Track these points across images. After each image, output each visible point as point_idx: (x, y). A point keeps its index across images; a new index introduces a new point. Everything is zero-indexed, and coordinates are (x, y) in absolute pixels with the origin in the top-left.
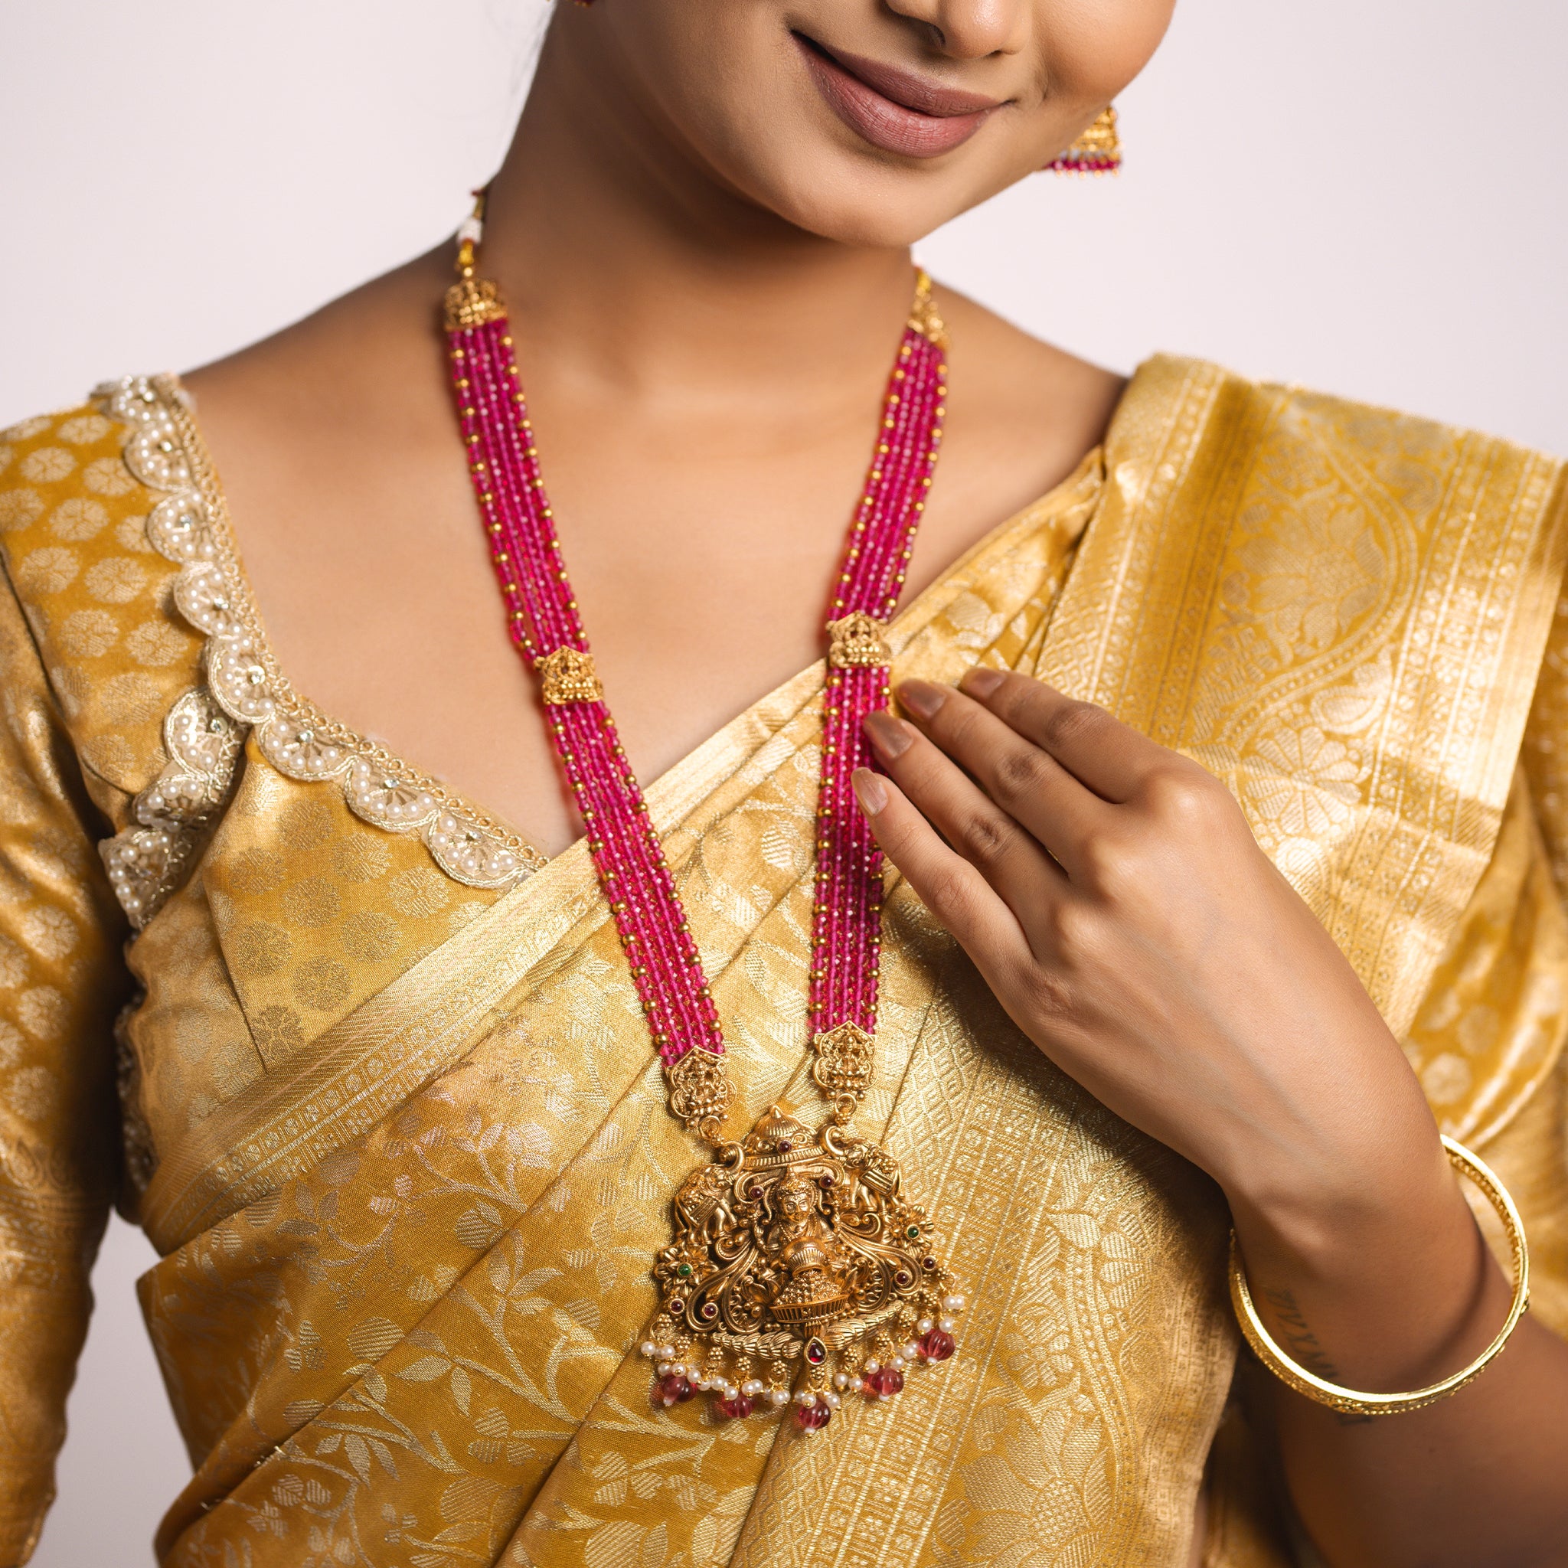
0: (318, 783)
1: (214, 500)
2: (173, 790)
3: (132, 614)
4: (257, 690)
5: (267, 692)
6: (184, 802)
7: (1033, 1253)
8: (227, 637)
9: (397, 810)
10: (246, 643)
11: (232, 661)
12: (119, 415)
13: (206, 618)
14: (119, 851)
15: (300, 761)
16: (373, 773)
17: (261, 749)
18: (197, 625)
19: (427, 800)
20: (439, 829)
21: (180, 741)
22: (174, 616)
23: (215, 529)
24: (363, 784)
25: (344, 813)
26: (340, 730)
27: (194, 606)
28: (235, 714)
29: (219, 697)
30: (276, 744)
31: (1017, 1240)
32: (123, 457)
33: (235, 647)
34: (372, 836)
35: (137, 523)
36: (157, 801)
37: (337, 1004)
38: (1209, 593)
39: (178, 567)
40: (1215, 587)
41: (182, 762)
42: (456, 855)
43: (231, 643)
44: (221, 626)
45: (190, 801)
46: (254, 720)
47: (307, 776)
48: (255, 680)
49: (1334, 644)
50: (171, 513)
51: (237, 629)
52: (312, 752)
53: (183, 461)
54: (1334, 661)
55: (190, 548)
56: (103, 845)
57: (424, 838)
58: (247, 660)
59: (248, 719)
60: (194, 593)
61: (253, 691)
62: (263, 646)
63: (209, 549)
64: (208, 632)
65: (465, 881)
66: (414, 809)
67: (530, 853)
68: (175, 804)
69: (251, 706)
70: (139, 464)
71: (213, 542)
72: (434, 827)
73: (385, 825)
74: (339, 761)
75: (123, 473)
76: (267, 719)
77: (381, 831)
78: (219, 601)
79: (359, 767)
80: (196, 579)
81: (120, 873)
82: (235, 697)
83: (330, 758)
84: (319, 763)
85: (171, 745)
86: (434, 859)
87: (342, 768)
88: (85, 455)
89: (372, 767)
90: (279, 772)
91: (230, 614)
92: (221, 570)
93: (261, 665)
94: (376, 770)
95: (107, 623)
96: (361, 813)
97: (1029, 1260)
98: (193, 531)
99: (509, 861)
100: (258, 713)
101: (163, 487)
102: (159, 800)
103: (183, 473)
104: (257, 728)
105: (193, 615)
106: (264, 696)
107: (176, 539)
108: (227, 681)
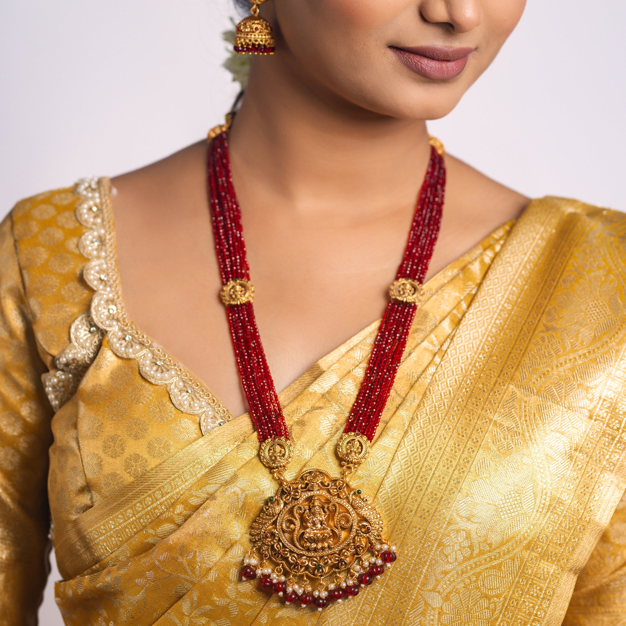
0: (129, 359)
1: (110, 233)
2: (70, 356)
3: (65, 279)
4: (112, 316)
5: (116, 318)
6: (76, 362)
7: (412, 608)
8: (102, 292)
9: (159, 375)
10: (111, 295)
11: (102, 302)
12: (79, 194)
13: (95, 283)
14: (50, 380)
15: (123, 349)
16: (153, 358)
17: (108, 341)
18: (91, 285)
19: (173, 372)
20: (176, 386)
21: (77, 335)
22: (82, 280)
23: (108, 246)
24: (148, 362)
25: (137, 374)
26: (143, 337)
27: (92, 277)
28: (100, 325)
29: (94, 317)
30: (115, 340)
31: (406, 601)
32: (75, 212)
33: (105, 296)
34: (147, 385)
35: (75, 240)
36: (64, 360)
37: (119, 456)
38: (539, 315)
39: (88, 260)
40: (543, 313)
41: (76, 344)
42: (180, 398)
43: (103, 294)
44: (101, 287)
45: (78, 361)
46: (108, 329)
47: (125, 356)
48: (111, 312)
49: (591, 344)
50: (90, 237)
51: (108, 289)
52: (130, 345)
53: (101, 216)
54: (589, 352)
55: (95, 253)
56: (44, 376)
57: (168, 389)
58: (110, 302)
59: (105, 328)
60: (92, 272)
61: (110, 316)
62: (118, 298)
63: (103, 254)
64: (95, 289)
65: (182, 409)
66: (166, 375)
67: (214, 400)
68: (71, 362)
69: (107, 322)
70: (81, 215)
71: (106, 252)
72: (174, 384)
73: (153, 381)
74: (139, 351)
75: (74, 218)
76: (114, 329)
77: (150, 383)
78: (103, 277)
79: (147, 354)
80: (95, 266)
81: (50, 389)
82: (101, 318)
83: (136, 348)
84: (131, 350)
85: (72, 336)
86: (170, 398)
87: (141, 354)
88: (61, 209)
89: (153, 355)
90: (113, 352)
91: (107, 282)
92: (107, 264)
93: (116, 305)
94: (155, 357)
95: (55, 281)
96: (144, 375)
97: (410, 611)
98: (98, 246)
99: (203, 403)
100: (110, 326)
101: (89, 226)
102: (64, 359)
103: (99, 220)
104: (108, 333)
105: (90, 281)
106: (113, 319)
107: (90, 248)
108: (99, 310)
